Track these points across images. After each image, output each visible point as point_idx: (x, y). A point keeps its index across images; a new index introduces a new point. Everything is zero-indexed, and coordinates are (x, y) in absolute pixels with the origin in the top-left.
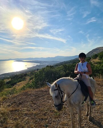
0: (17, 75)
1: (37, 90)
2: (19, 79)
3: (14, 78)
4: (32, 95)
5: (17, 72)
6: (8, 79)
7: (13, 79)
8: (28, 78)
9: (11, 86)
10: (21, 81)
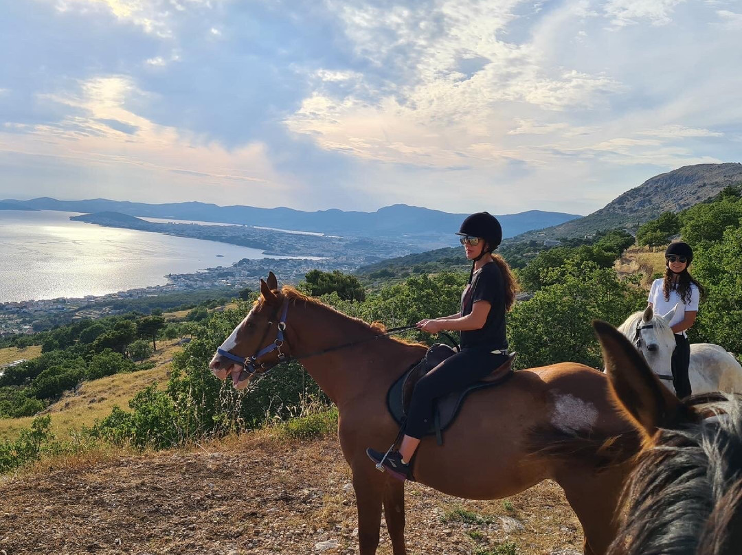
0: (85, 323)
1: (159, 457)
2: (102, 357)
3: (62, 346)
4: (106, 496)
5: (91, 304)
6: (22, 346)
7: (55, 353)
8: (168, 351)
9: (39, 403)
10: (110, 371)
